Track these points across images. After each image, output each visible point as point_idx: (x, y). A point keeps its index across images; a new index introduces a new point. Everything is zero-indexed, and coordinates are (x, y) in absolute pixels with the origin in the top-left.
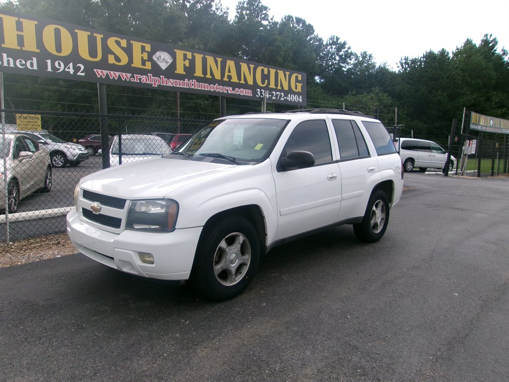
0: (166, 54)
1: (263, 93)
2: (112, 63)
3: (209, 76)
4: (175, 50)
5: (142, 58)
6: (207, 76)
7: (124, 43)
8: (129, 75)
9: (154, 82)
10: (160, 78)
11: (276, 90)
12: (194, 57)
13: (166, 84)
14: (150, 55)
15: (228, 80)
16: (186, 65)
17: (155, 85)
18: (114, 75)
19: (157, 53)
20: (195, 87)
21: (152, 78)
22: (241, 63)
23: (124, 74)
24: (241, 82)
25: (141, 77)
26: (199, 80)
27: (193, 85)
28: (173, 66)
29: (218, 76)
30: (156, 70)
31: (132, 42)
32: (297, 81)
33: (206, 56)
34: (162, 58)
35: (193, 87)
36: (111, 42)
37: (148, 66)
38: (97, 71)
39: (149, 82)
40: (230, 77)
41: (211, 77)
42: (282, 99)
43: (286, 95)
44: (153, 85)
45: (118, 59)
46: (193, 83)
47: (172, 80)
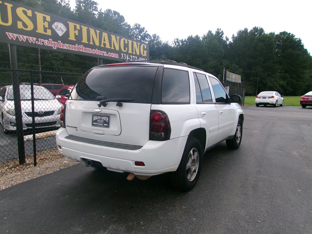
0: (61, 24)
1: (125, 56)
2: (21, 28)
3: (91, 43)
4: (68, 22)
5: (44, 26)
6: (90, 43)
7: (30, 13)
8: (35, 39)
9: (54, 45)
10: (58, 43)
11: (133, 55)
12: (81, 28)
13: (63, 47)
14: (50, 24)
15: (103, 46)
16: (76, 34)
17: (54, 48)
18: (23, 38)
19: (55, 23)
20: (82, 51)
21: (52, 42)
22: (111, 35)
23: (30, 38)
24: (112, 48)
25: (44, 41)
26: (86, 45)
27: (81, 49)
28: (67, 34)
29: (97, 44)
30: (55, 37)
31: (36, 13)
32: (144, 49)
33: (90, 29)
34: (59, 27)
35: (81, 50)
36: (20, 11)
37: (49, 32)
38: (9, 34)
39: (50, 45)
40: (105, 44)
41: (93, 44)
42: (136, 61)
43: (138, 58)
44: (53, 48)
45: (25, 25)
46: (81, 47)
47: (66, 45)
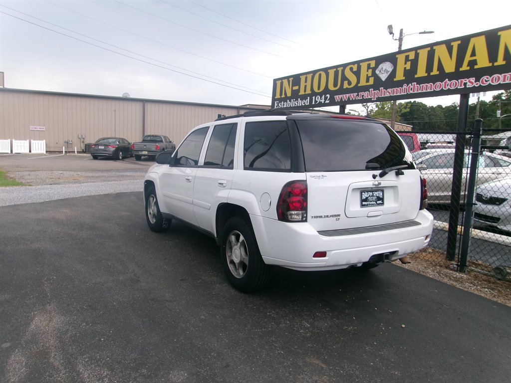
0: (387, 63)
2: (346, 88)
3: (435, 72)
4: (397, 56)
5: (367, 75)
6: (432, 74)
7: (355, 68)
8: (355, 94)
9: (374, 95)
10: (380, 90)
12: (417, 55)
13: (384, 95)
14: (374, 70)
16: (407, 69)
17: (374, 98)
18: (345, 97)
19: (380, 66)
20: (414, 91)
21: (372, 92)
22: (499, 33)
23: (352, 95)
24: (495, 64)
25: (364, 94)
26: (421, 81)
27: (411, 90)
28: (393, 74)
29: (450, 67)
30: (377, 84)
31: (360, 64)
33: (435, 47)
34: (384, 69)
36: (347, 71)
37: (372, 81)
38: (336, 97)
39: (369, 97)
40: (472, 63)
41: (438, 73)
45: (350, 83)
46: (412, 87)
47: (389, 90)
